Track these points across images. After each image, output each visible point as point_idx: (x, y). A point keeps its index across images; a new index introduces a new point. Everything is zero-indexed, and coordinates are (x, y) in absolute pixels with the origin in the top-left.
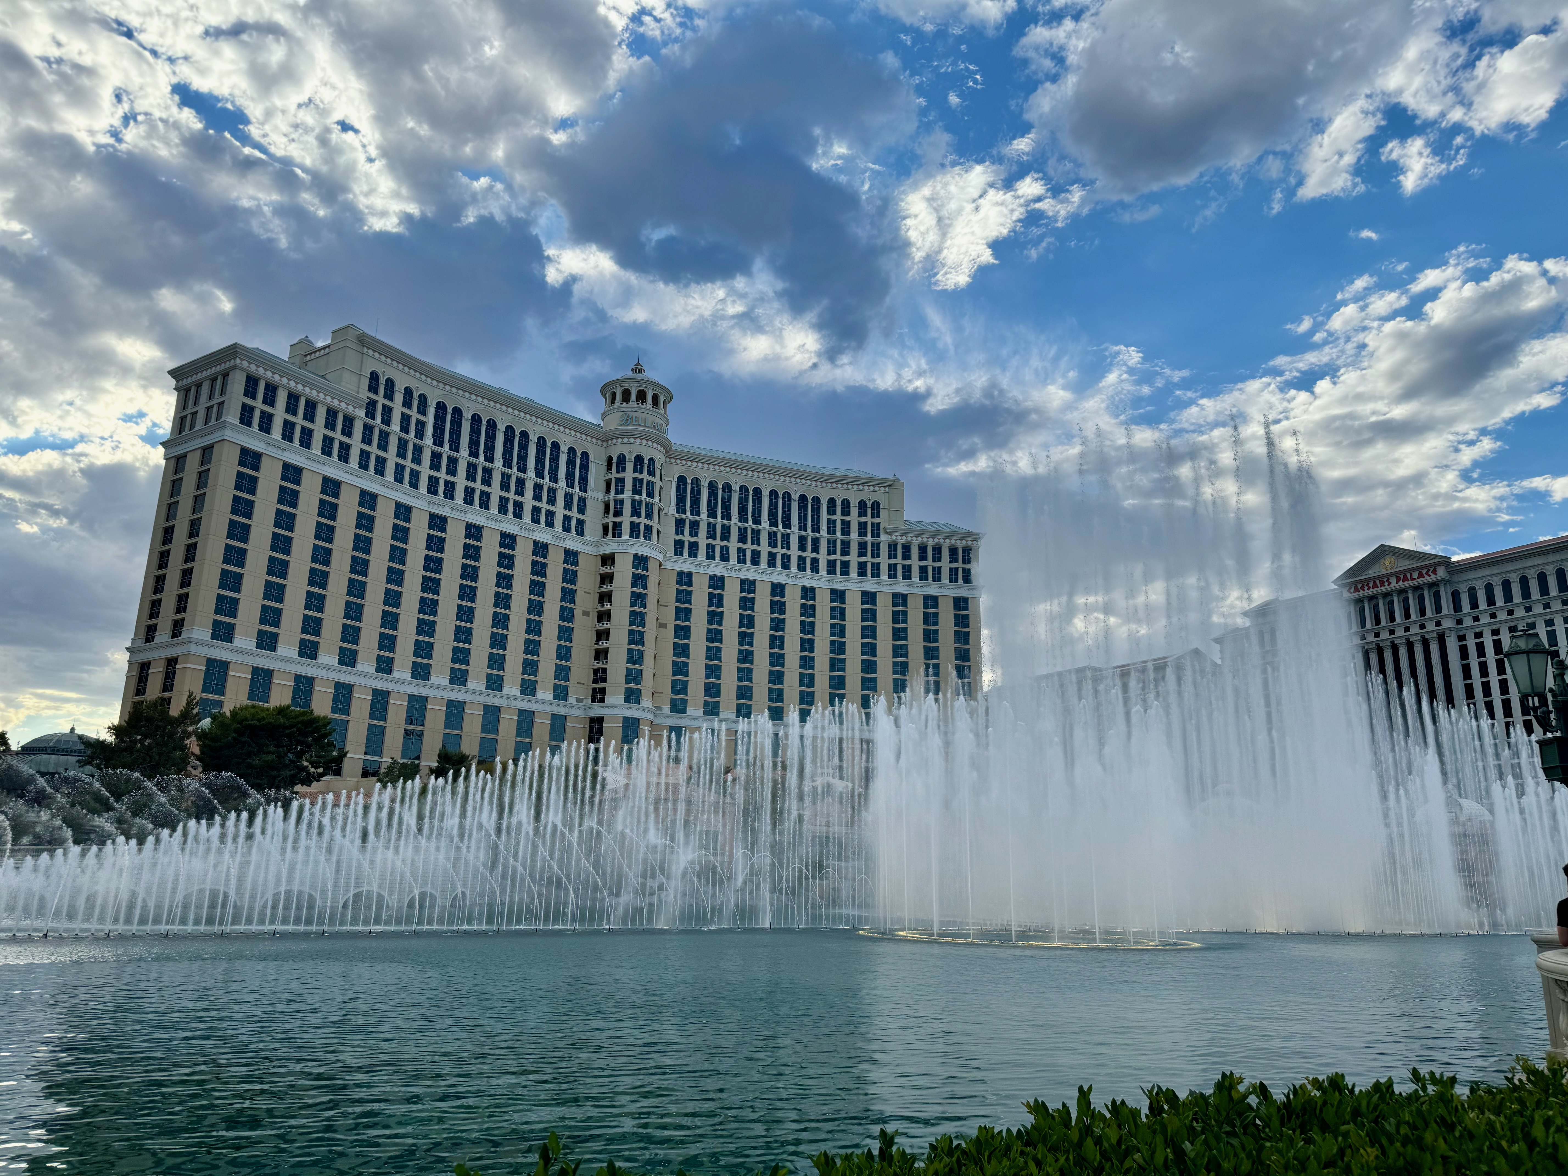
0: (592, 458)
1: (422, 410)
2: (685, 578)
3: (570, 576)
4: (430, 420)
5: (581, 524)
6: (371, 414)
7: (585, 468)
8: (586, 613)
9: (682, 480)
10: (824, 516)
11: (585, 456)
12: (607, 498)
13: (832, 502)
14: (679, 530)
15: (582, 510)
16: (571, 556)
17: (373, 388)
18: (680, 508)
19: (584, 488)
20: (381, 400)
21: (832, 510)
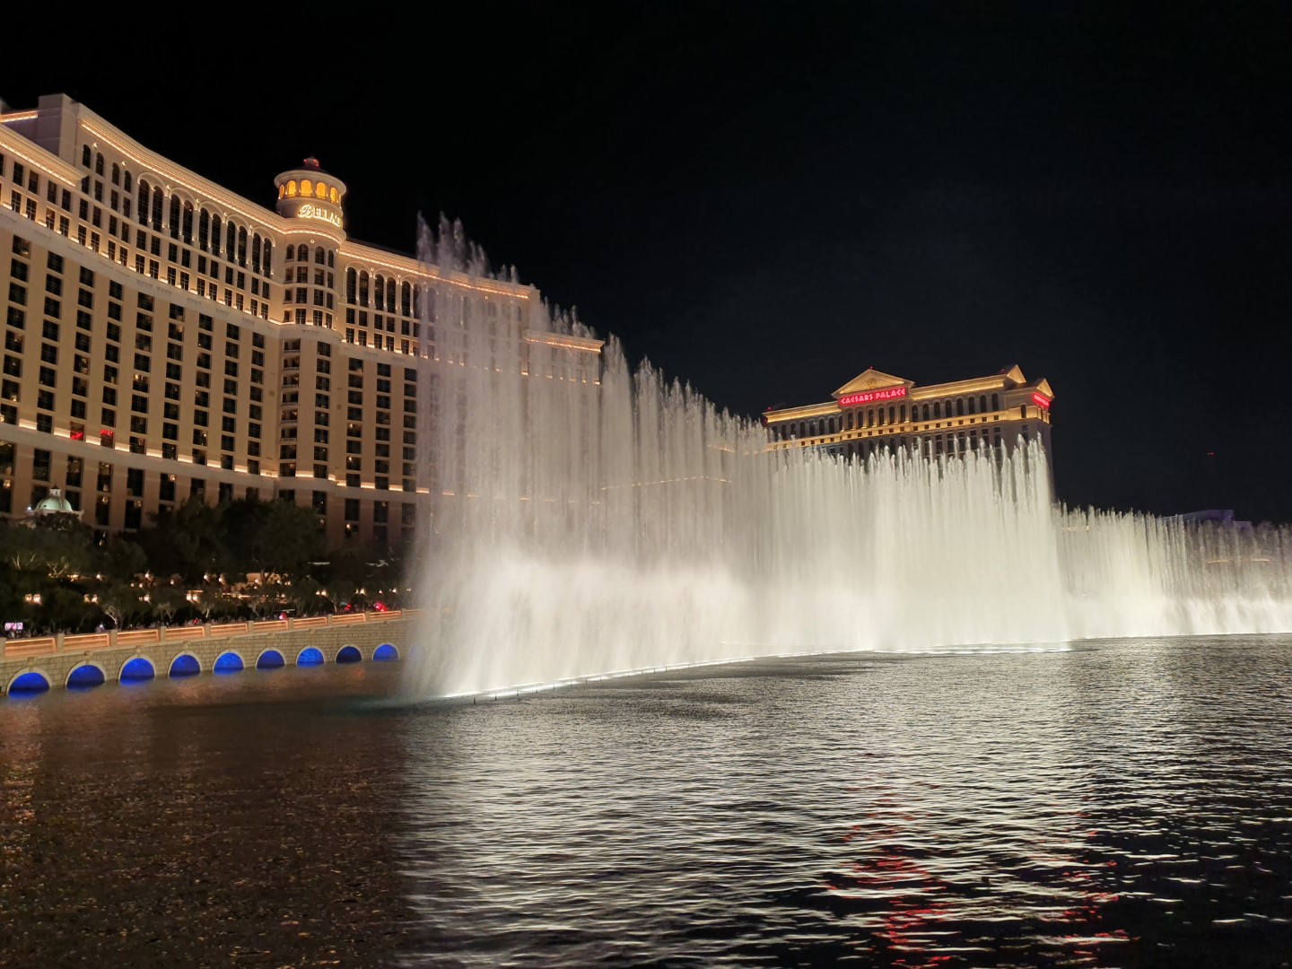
0: (274, 246)
1: (128, 188)
2: (356, 364)
3: (258, 358)
4: (135, 198)
5: (265, 308)
6: (85, 189)
7: (268, 255)
8: (272, 393)
9: (352, 273)
12: (289, 286)
14: (351, 319)
15: (266, 295)
16: (258, 340)
17: (86, 162)
18: (351, 300)
19: (267, 275)
20: (95, 177)
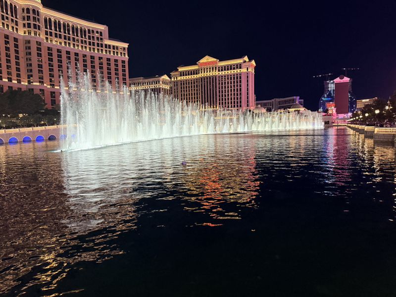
0: (17, 7)
2: (50, 49)
3: (16, 46)
5: (17, 29)
7: (16, 11)
9: (46, 18)
10: (87, 34)
11: (15, 7)
12: (24, 22)
13: (89, 30)
14: (46, 34)
15: (17, 25)
16: (16, 40)
18: (46, 28)
19: (16, 18)
21: (89, 33)
